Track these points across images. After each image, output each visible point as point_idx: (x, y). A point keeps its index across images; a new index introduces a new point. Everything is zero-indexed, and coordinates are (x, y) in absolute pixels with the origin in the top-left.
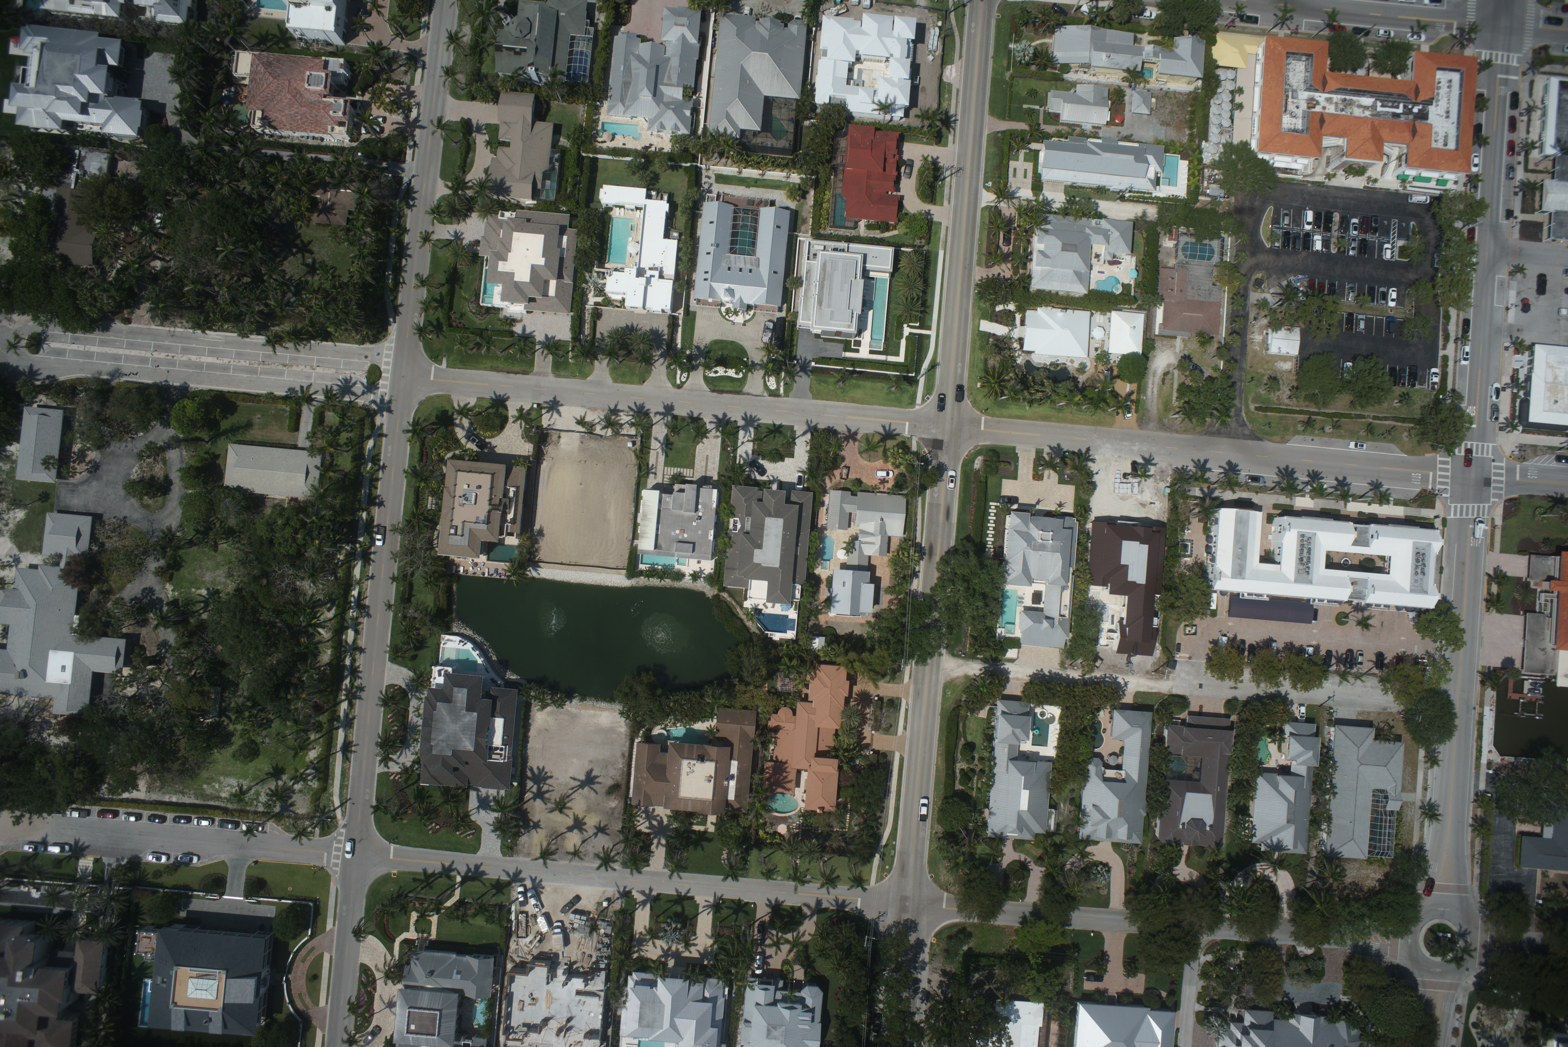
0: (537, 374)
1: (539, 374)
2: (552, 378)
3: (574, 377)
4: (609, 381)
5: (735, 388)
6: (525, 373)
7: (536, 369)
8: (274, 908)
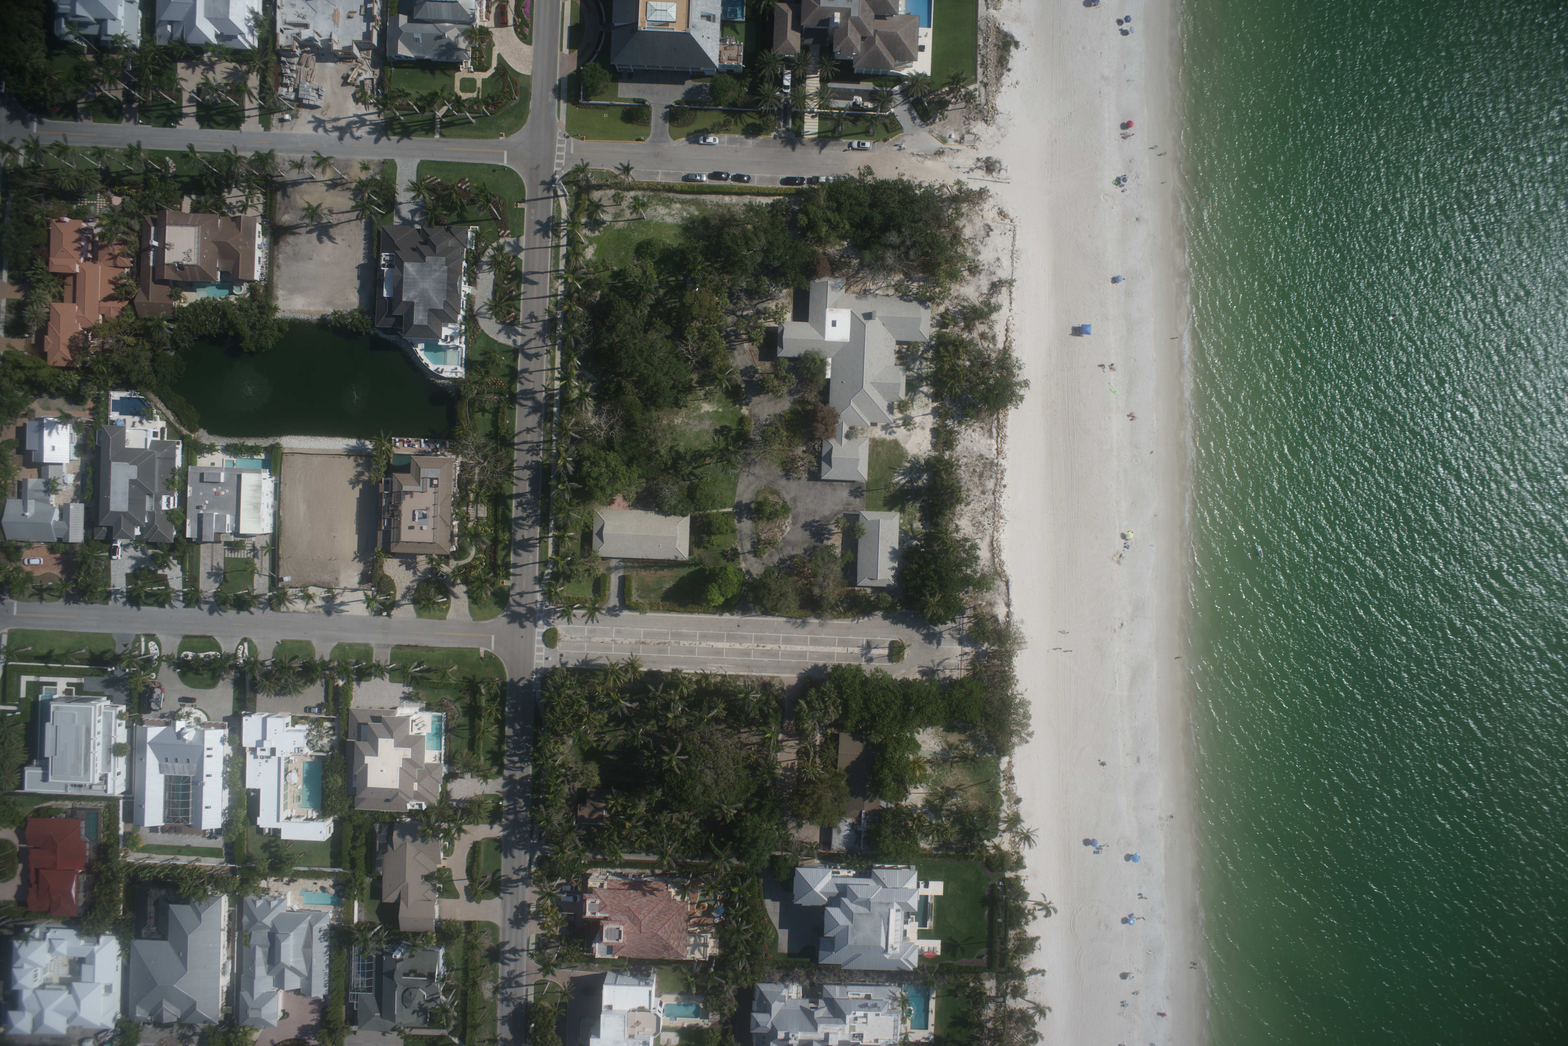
0: (388, 646)
1: (386, 646)
2: (373, 643)
3: (350, 645)
4: (315, 643)
5: (188, 642)
6: (399, 647)
7: (389, 651)
8: (620, 95)
